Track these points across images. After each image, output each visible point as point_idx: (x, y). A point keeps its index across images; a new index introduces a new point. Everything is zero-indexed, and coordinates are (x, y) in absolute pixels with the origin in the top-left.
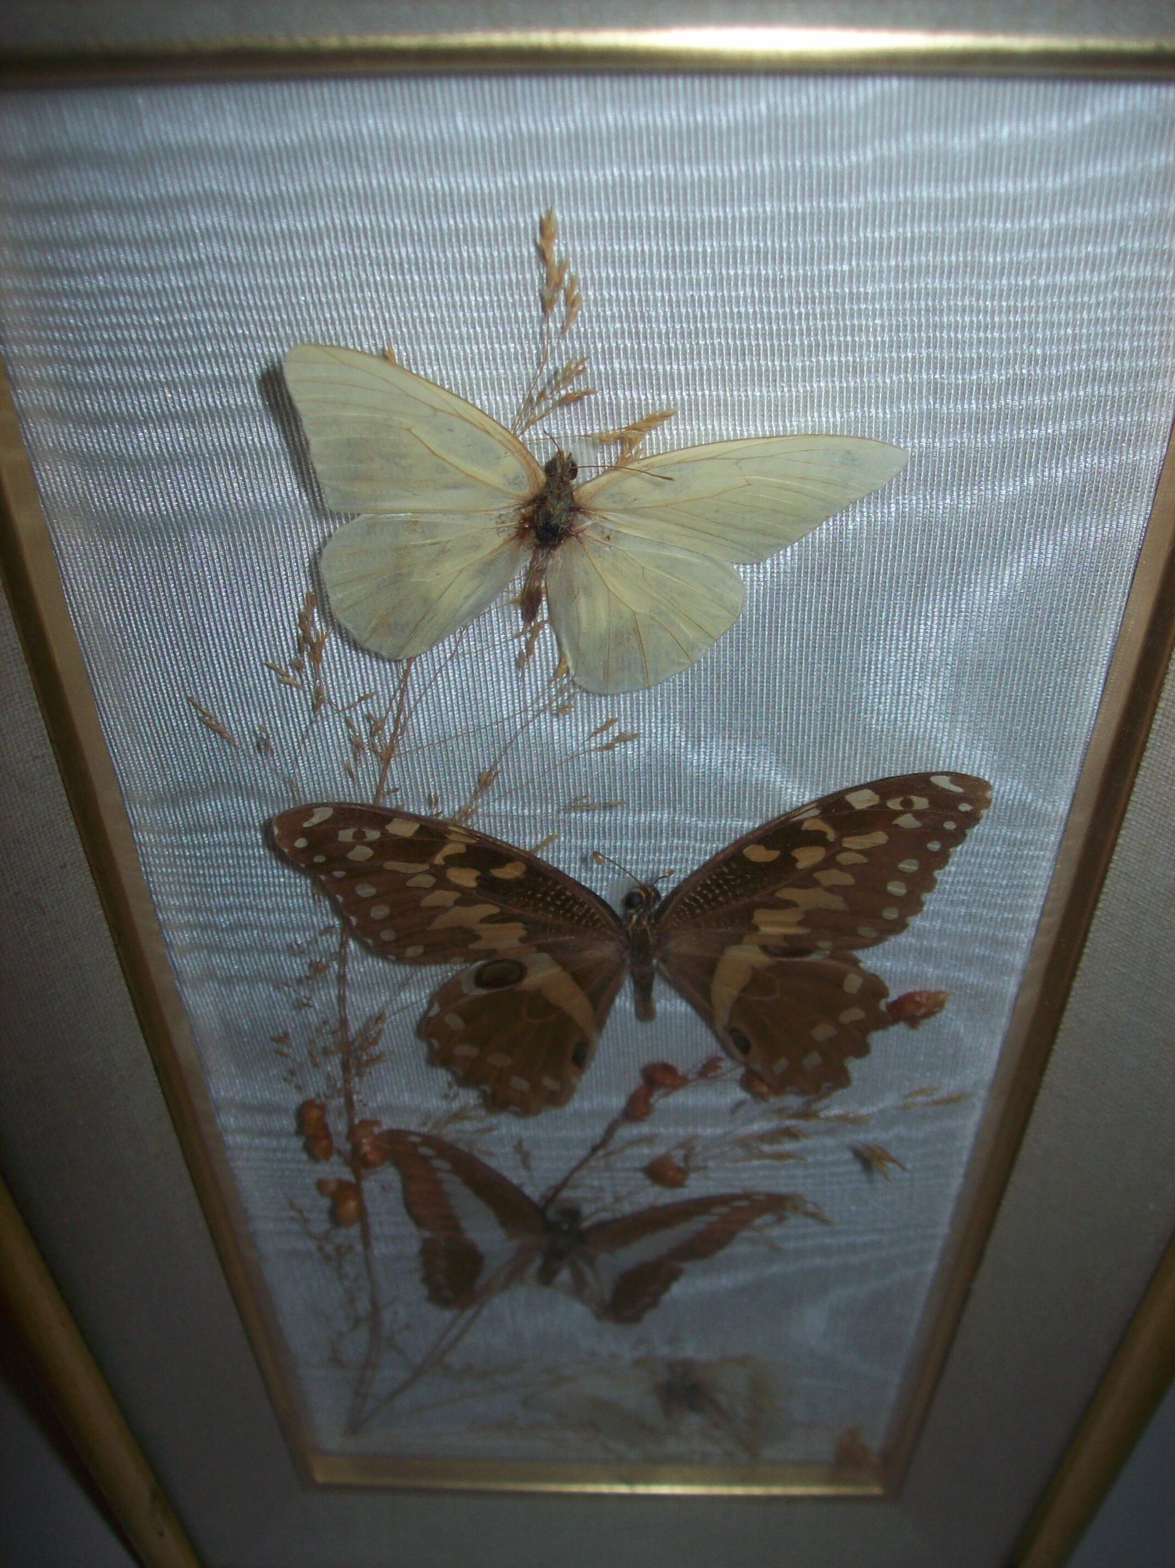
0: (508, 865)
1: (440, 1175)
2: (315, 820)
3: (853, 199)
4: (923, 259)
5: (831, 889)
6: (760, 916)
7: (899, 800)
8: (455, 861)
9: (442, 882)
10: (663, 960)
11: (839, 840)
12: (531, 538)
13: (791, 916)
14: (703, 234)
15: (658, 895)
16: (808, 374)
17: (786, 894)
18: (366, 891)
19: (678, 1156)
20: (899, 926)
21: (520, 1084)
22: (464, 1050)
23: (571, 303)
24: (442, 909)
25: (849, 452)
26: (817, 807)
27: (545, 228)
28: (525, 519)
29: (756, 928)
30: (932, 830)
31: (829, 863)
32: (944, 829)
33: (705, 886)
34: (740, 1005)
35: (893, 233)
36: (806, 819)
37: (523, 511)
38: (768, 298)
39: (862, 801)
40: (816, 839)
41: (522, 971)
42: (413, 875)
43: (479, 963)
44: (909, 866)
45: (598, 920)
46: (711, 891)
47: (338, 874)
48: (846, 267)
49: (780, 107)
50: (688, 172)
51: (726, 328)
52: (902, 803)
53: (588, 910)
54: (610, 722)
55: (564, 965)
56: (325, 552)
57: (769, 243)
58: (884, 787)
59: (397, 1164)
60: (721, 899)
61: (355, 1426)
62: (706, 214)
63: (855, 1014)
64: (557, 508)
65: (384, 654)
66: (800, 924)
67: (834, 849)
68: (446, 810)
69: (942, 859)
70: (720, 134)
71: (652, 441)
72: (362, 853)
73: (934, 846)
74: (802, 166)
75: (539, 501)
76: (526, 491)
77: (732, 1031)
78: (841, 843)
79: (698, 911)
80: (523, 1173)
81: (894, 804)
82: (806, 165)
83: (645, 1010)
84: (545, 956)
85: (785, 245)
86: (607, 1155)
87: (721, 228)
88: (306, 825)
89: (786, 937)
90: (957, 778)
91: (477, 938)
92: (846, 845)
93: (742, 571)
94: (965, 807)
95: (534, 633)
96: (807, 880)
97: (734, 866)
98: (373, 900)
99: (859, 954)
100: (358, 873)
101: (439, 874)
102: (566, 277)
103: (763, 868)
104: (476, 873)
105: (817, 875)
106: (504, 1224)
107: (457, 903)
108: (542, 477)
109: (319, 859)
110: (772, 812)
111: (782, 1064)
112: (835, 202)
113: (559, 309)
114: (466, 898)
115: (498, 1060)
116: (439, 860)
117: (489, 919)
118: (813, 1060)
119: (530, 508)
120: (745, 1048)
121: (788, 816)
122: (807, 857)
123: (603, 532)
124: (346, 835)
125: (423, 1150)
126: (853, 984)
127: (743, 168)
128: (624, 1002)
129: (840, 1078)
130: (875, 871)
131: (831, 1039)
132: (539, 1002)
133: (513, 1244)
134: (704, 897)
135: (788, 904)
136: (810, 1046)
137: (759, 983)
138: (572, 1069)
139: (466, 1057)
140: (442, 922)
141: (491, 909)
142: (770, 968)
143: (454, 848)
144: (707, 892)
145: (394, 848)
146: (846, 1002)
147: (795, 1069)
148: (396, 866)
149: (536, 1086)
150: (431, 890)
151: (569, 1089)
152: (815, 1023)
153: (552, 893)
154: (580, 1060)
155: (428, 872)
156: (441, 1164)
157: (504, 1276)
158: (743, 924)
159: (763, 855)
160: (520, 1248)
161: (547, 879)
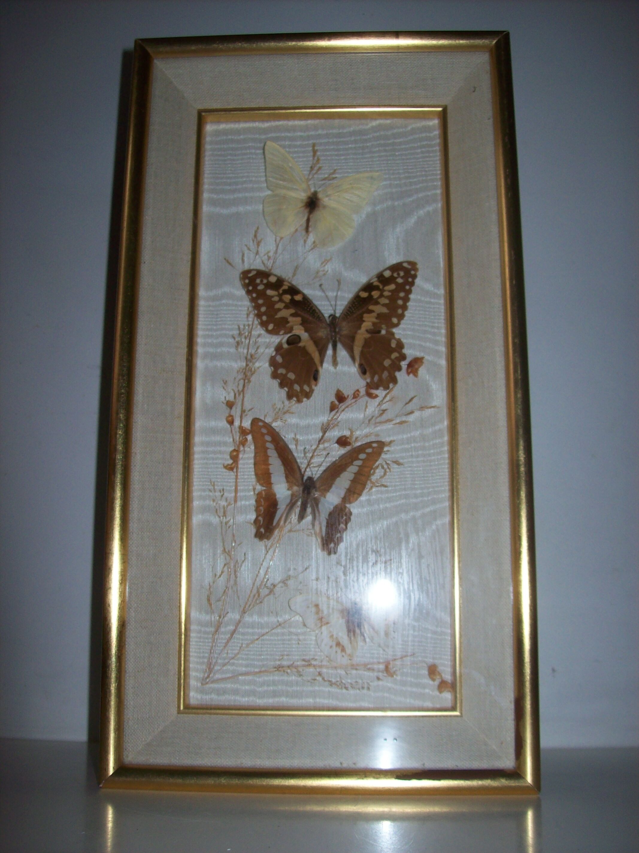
0: (298, 296)
1: (267, 445)
2: (252, 274)
5: (384, 305)
6: (365, 316)
7: (396, 273)
8: (285, 292)
9: (281, 300)
11: (383, 288)
13: (374, 315)
17: (371, 307)
18: (260, 302)
20: (403, 316)
21: (297, 387)
22: (281, 371)
24: (279, 310)
26: (377, 277)
27: (314, 144)
29: (364, 322)
30: (406, 283)
31: (381, 296)
32: (409, 281)
34: (362, 354)
36: (374, 282)
39: (387, 274)
40: (377, 288)
41: (299, 338)
42: (273, 296)
43: (288, 335)
44: (402, 294)
45: (322, 321)
46: (351, 309)
47: (254, 295)
53: (319, 316)
55: (312, 338)
58: (392, 268)
59: (254, 438)
60: (354, 312)
66: (377, 318)
67: (382, 291)
72: (261, 287)
73: (407, 287)
75: (310, 200)
77: (361, 365)
79: (348, 317)
81: (395, 275)
84: (306, 333)
88: (249, 275)
89: (373, 325)
90: (409, 263)
91: (288, 322)
92: (385, 289)
94: (413, 272)
96: (377, 303)
97: (357, 299)
98: (262, 305)
99: (394, 330)
100: (260, 295)
101: (280, 296)
103: (365, 299)
104: (290, 297)
105: (379, 300)
106: (287, 477)
107: (284, 307)
109: (251, 288)
111: (376, 378)
114: (287, 307)
115: (292, 376)
116: (281, 291)
118: (385, 374)
120: (365, 373)
121: (370, 281)
124: (258, 281)
125: (264, 431)
126: (393, 344)
129: (394, 381)
130: (393, 298)
131: (390, 365)
132: (304, 351)
133: (289, 492)
134: (350, 312)
135: (372, 311)
136: (384, 368)
137: (367, 344)
138: (313, 382)
139: (282, 374)
140: (279, 315)
141: (292, 311)
142: (369, 338)
143: (285, 287)
144: (350, 310)
145: (270, 286)
146: (393, 350)
147: (381, 380)
148: (270, 292)
149: (302, 389)
150: (278, 302)
151: (312, 391)
152: (384, 360)
153: (309, 307)
154: (316, 379)
155: (276, 296)
156: (268, 438)
157: (284, 515)
158: (361, 320)
159: (364, 295)
160: (292, 495)
161: (308, 302)
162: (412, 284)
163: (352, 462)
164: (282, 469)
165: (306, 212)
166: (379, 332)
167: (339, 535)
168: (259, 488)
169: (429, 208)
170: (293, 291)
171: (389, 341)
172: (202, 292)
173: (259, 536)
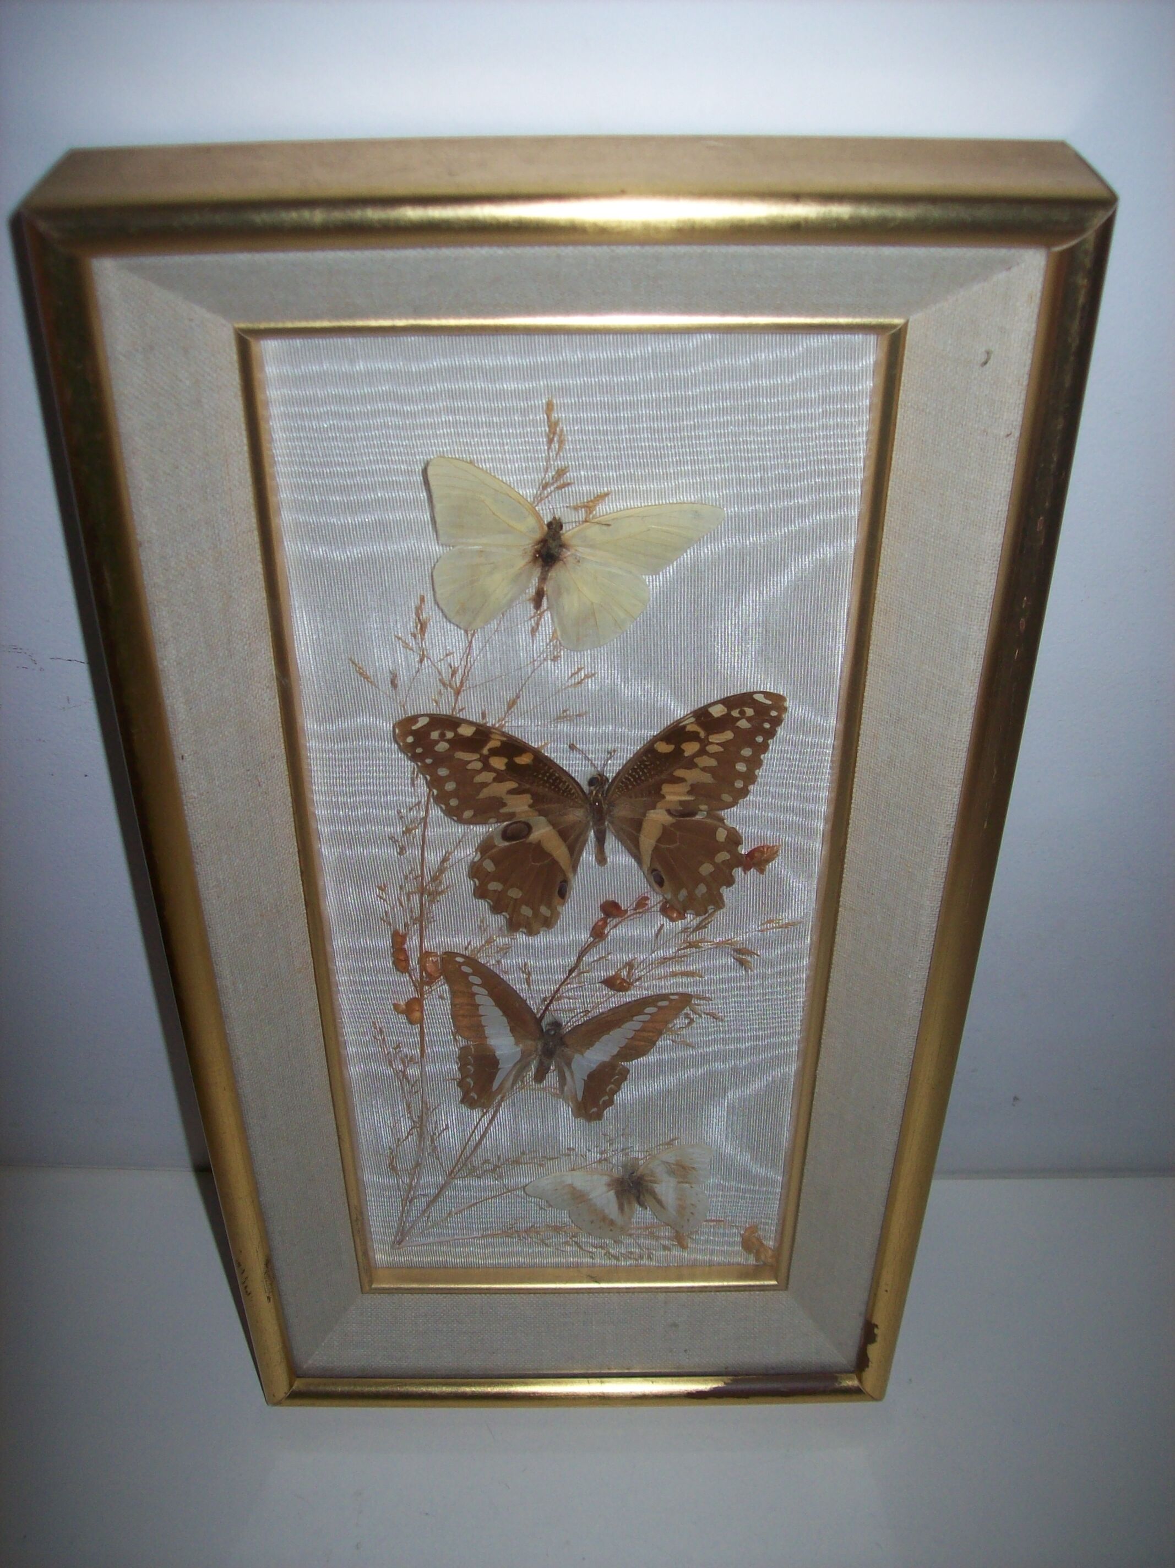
0: (524, 755)
1: (475, 989)
2: (419, 725)
3: (694, 390)
4: (729, 418)
5: (704, 769)
6: (666, 789)
7: (738, 711)
8: (494, 752)
9: (487, 767)
10: (612, 822)
11: (707, 737)
12: (540, 562)
13: (683, 788)
14: (623, 408)
15: (607, 779)
16: (677, 475)
17: (679, 773)
18: (443, 772)
19: (624, 973)
20: (744, 792)
21: (526, 911)
22: (494, 886)
23: (561, 442)
24: (484, 785)
25: (696, 512)
26: (693, 716)
27: (549, 407)
28: (537, 551)
29: (663, 797)
30: (758, 730)
31: (702, 752)
32: (764, 728)
33: (634, 769)
35: (714, 406)
36: (688, 724)
37: (536, 547)
38: (655, 438)
39: (718, 711)
40: (694, 737)
41: (529, 828)
42: (470, 762)
43: (505, 823)
44: (747, 752)
45: (574, 793)
46: (638, 773)
47: (429, 761)
48: (692, 423)
49: (658, 349)
50: (615, 379)
51: (635, 453)
52: (740, 713)
53: (568, 785)
54: (580, 669)
55: (554, 824)
56: (436, 567)
57: (655, 412)
58: (729, 702)
59: (448, 981)
60: (643, 778)
61: (400, 1238)
62: (624, 398)
63: (723, 856)
64: (552, 544)
65: (462, 627)
66: (689, 793)
67: (704, 743)
68: (490, 722)
69: (764, 748)
70: (630, 362)
71: (602, 509)
72: (442, 747)
73: (760, 739)
74: (669, 376)
75: (544, 542)
76: (538, 536)
77: (653, 870)
78: (708, 739)
79: (630, 787)
80: (525, 986)
81: (735, 713)
82: (671, 374)
83: (601, 859)
84: (542, 819)
85: (662, 412)
86: (579, 974)
87: (632, 405)
88: (414, 728)
89: (681, 803)
90: (767, 695)
91: (504, 805)
92: (710, 740)
93: (647, 579)
94: (774, 713)
95: (541, 615)
96: (690, 764)
97: (649, 756)
98: (448, 778)
99: (724, 813)
100: (440, 760)
101: (485, 760)
102: (558, 429)
103: (667, 756)
104: (506, 760)
105: (696, 760)
106: (512, 1030)
107: (495, 780)
108: (546, 528)
109: (419, 750)
110: (667, 722)
111: (683, 893)
112: (685, 392)
113: (555, 445)
114: (500, 778)
115: (515, 893)
116: (485, 751)
117: (511, 792)
118: (702, 889)
119: (539, 546)
120: (660, 883)
121: (679, 721)
122: (690, 748)
123: (576, 558)
124: (435, 735)
125: (466, 969)
126: (721, 835)
127: (641, 377)
128: (588, 856)
129: (718, 902)
130: (728, 756)
131: (711, 874)
132: (539, 850)
133: (519, 1049)
134: (633, 777)
135: (681, 780)
136: (699, 880)
137: (666, 834)
138: (557, 899)
139: (495, 891)
140: (485, 793)
141: (512, 785)
142: (672, 825)
143: (494, 743)
144: (634, 774)
145: (461, 743)
146: (719, 848)
147: (691, 897)
148: (461, 755)
149: (536, 913)
150: (480, 772)
151: (555, 915)
152: (701, 863)
153: (548, 774)
154: (563, 894)
155: (479, 760)
156: (475, 980)
157: (511, 1078)
158: (656, 795)
159: (663, 748)
160: (523, 1052)
161: (545, 765)
162: (771, 734)
163: (633, 1016)
164: (505, 1019)
165: (537, 572)
166: (693, 814)
167: (606, 1098)
168: (462, 1043)
169: (827, 552)
170: (512, 747)
171: (713, 831)
172: (309, 724)
173: (468, 1101)
